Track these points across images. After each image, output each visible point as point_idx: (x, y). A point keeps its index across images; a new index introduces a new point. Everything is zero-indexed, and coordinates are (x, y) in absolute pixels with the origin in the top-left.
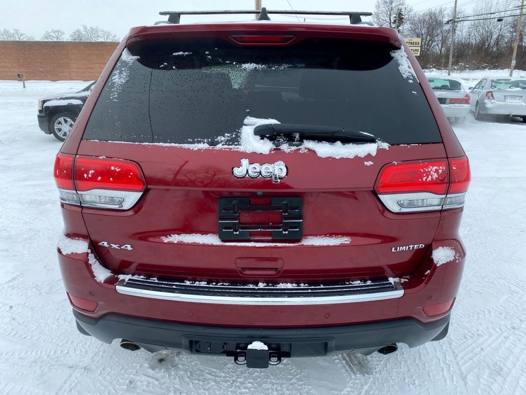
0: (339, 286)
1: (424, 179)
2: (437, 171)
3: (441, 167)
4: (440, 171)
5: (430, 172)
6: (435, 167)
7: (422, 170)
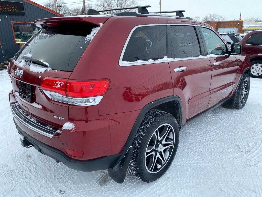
0: (42, 126)
1: (55, 86)
2: (60, 84)
3: (62, 83)
4: (62, 84)
5: (57, 84)
6: (60, 82)
7: (55, 83)
